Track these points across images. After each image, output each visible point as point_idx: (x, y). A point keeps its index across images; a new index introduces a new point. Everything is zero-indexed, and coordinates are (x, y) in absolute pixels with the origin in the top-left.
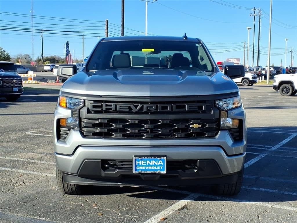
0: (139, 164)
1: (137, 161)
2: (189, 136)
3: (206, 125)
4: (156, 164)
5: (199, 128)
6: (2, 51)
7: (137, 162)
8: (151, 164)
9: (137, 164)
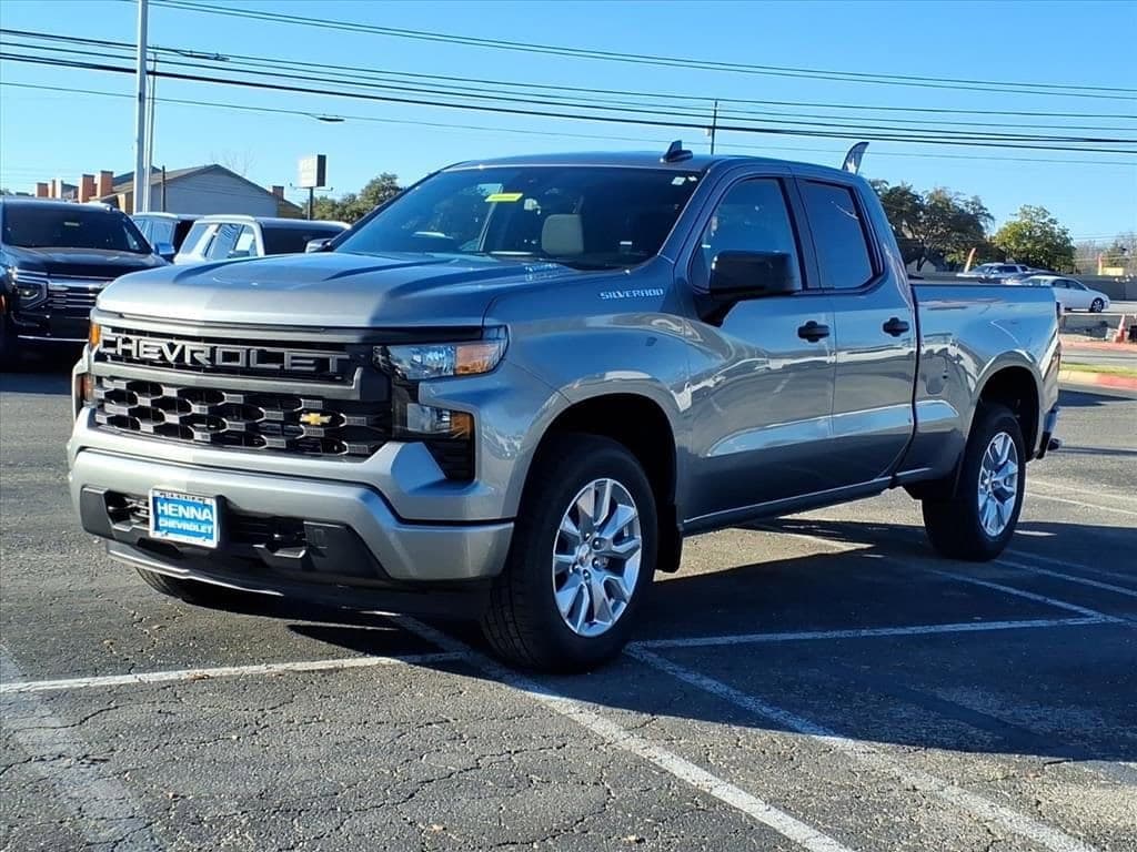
0: (163, 511)
1: (159, 504)
2: (295, 448)
3: (343, 420)
4: (199, 517)
5: (323, 425)
6: (1046, 220)
7: (160, 508)
8: (187, 516)
9: (159, 512)
